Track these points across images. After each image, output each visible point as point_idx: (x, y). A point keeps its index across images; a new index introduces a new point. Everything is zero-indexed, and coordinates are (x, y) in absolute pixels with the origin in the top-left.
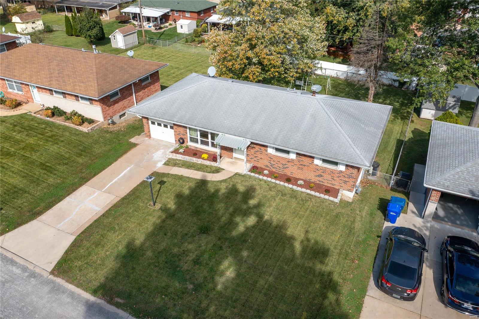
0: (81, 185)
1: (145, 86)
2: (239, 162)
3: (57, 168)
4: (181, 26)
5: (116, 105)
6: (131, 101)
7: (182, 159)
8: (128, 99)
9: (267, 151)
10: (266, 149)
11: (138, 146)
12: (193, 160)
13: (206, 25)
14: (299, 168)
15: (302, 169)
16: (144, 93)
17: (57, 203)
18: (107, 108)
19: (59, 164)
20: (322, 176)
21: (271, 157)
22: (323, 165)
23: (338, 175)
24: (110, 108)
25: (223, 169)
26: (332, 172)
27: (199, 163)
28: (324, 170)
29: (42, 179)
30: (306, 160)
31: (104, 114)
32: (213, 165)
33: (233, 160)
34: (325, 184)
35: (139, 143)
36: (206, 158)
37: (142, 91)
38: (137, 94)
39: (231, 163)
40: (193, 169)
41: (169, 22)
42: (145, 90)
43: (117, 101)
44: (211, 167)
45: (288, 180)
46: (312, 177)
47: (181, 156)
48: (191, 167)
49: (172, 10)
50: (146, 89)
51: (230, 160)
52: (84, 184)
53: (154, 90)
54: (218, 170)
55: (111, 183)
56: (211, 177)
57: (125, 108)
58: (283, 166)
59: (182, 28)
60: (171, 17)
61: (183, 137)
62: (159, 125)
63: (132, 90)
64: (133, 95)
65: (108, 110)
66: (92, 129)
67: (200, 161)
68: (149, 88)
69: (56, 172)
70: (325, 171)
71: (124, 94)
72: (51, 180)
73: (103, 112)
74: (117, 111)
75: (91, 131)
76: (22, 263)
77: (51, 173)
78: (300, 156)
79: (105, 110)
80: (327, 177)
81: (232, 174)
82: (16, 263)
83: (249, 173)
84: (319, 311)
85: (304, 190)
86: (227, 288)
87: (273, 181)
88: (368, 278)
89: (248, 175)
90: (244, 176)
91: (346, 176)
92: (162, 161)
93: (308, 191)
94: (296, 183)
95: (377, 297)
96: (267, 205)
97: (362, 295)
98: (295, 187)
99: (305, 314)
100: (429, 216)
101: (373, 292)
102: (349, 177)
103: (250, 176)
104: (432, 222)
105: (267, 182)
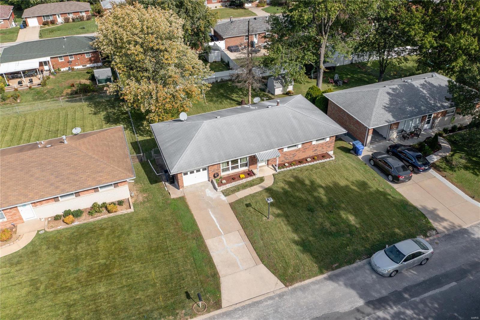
2: (264, 168)
11: (187, 197)
12: (240, 183)
14: (303, 152)
15: (305, 152)
20: (316, 150)
22: (317, 143)
23: (325, 145)
25: (264, 177)
26: (322, 144)
30: (307, 145)
32: (254, 178)
34: (319, 153)
35: (183, 195)
44: (255, 180)
45: (300, 162)
46: (311, 153)
48: (245, 187)
51: (259, 170)
52: (204, 240)
54: (262, 179)
55: (219, 227)
58: (293, 155)
61: (217, 172)
62: (192, 172)
67: (244, 181)
70: (318, 146)
76: (263, 298)
78: (304, 145)
80: (319, 149)
81: (273, 177)
82: (261, 300)
83: (280, 170)
84: (395, 206)
85: (315, 162)
86: (360, 224)
87: (296, 167)
88: (387, 183)
89: (280, 172)
90: (279, 173)
91: (330, 143)
92: (221, 196)
93: (318, 162)
94: (307, 161)
95: (398, 187)
96: (314, 180)
97: (395, 190)
98: (310, 164)
99: (394, 210)
100: (368, 144)
101: (395, 186)
102: (331, 142)
103: (282, 172)
104: (371, 146)
105: (294, 169)
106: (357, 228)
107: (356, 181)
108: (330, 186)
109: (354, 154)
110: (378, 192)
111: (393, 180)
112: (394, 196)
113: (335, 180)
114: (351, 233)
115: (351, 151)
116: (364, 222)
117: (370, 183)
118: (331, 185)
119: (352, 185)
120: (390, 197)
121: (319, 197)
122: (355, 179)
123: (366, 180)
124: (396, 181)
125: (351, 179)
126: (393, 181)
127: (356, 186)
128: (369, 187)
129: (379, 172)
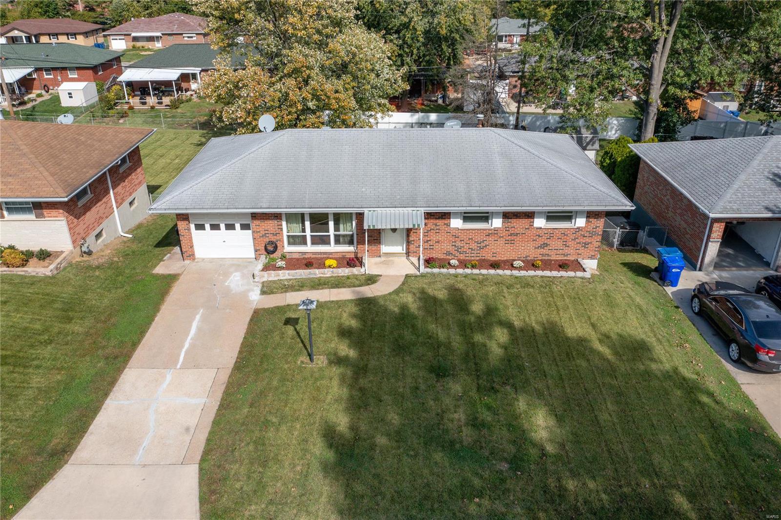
0: (120, 371)
1: (125, 175)
2: (396, 259)
3: (32, 354)
4: (70, 94)
5: (88, 214)
6: (109, 205)
7: (291, 277)
8: (103, 200)
9: (448, 225)
10: (446, 222)
11: (181, 278)
12: (315, 274)
13: (118, 87)
14: (507, 242)
15: (512, 242)
16: (124, 189)
17: (93, 418)
18: (75, 220)
19: (32, 346)
20: (547, 245)
21: (456, 235)
22: (547, 225)
23: (573, 237)
24: (80, 220)
25: (381, 276)
26: (564, 233)
27: (327, 276)
28: (550, 234)
29: (14, 384)
30: (519, 224)
31: (72, 234)
32: (356, 273)
33: (383, 259)
34: (553, 258)
35: (180, 272)
36: (335, 265)
37: (121, 185)
38: (116, 190)
39: (383, 263)
40: (326, 288)
41: (34, 91)
42: (124, 181)
43: (88, 205)
44: (356, 277)
45: (495, 265)
46: (530, 251)
47: (287, 272)
48: (319, 284)
49: (37, 70)
50: (126, 181)
51: (378, 260)
52: (124, 368)
53: (137, 182)
54: (371, 280)
55: (184, 350)
56: (369, 291)
57: (100, 220)
58: (479, 245)
59: (71, 97)
60: (35, 82)
61: (273, 239)
62: (215, 227)
63: (107, 183)
64: (109, 193)
65: (78, 225)
66: (57, 268)
67: (327, 273)
68: (130, 177)
69: (35, 363)
70: (552, 235)
71: (98, 190)
72: (37, 380)
73: (70, 229)
74: (91, 227)
75: (55, 272)
77: (25, 367)
78: (510, 220)
79: (72, 226)
80: (556, 244)
81: (402, 279)
83: (429, 270)
84: (713, 426)
85: (531, 273)
86: (562, 446)
87: (476, 271)
88: (719, 362)
89: (427, 273)
90: (423, 276)
91: (587, 234)
92: (253, 290)
93: (539, 273)
94: (513, 267)
95: (753, 382)
96: (501, 307)
97: (738, 386)
98: (516, 273)
99: (702, 436)
100: (709, 265)
101: (743, 378)
102: (592, 234)
103: (433, 275)
104: (717, 272)
105: (466, 276)
106: (544, 455)
107: (620, 336)
108: (533, 331)
109: (658, 280)
110: (674, 377)
111: (739, 358)
112: (725, 401)
113: (557, 319)
114: (517, 462)
115: (653, 274)
116: (578, 442)
117: (659, 350)
118: (537, 328)
119: (601, 341)
120: (705, 399)
121: (485, 346)
122: (619, 331)
123: (652, 340)
124: (749, 364)
125: (605, 329)
126: (738, 363)
127: (613, 347)
128: (652, 360)
129: (709, 332)
